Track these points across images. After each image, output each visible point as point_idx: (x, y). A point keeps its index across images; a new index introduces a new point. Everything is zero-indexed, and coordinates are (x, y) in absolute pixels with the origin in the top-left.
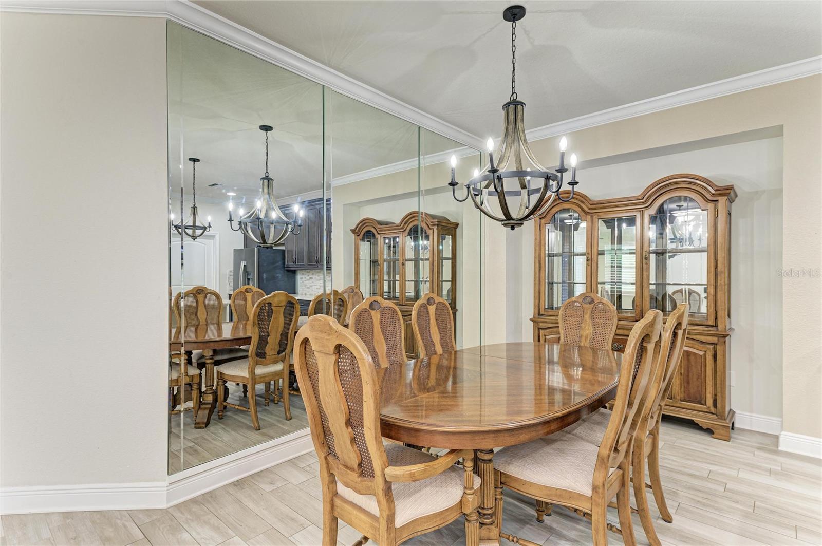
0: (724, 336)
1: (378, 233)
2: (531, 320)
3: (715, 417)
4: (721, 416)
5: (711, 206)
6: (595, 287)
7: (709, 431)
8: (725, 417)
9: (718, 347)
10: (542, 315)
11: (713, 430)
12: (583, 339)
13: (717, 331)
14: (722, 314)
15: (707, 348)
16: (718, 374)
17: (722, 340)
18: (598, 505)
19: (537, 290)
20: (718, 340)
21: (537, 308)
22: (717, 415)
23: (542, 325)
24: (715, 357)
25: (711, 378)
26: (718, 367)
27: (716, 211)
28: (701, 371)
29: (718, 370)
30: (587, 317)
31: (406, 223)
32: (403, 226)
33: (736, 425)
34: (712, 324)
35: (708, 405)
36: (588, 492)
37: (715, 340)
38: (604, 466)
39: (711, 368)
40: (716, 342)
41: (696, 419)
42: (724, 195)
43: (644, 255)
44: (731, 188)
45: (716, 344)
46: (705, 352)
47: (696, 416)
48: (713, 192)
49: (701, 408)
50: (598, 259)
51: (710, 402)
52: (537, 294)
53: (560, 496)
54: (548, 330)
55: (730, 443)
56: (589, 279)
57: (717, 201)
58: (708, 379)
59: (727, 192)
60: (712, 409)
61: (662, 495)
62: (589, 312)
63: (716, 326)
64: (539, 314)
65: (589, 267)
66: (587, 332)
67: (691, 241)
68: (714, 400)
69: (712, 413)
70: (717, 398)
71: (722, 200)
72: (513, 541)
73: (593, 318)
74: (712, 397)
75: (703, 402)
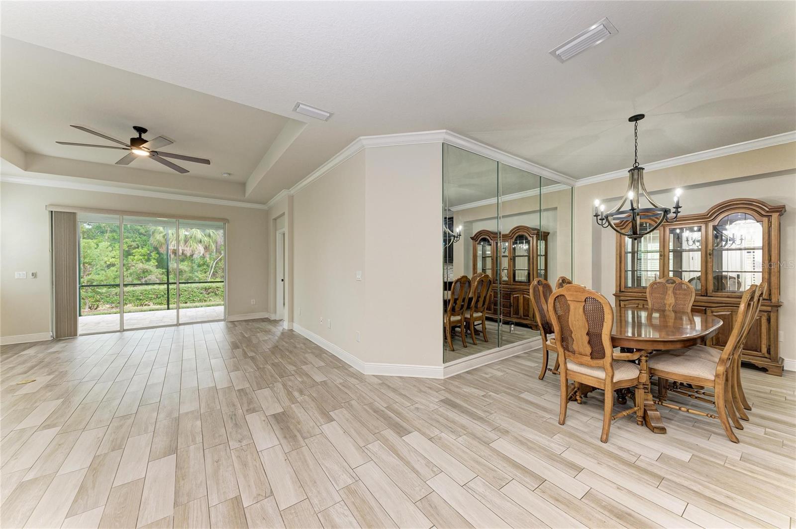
0: (778, 306)
1: (492, 240)
2: (614, 295)
3: (769, 360)
4: (775, 360)
5: (766, 220)
6: (667, 274)
7: (764, 370)
8: (777, 360)
9: (772, 314)
10: (623, 292)
11: (768, 369)
12: (667, 306)
13: (771, 303)
14: (774, 291)
15: (763, 315)
16: (772, 331)
17: (775, 309)
18: (719, 384)
19: (619, 275)
20: (772, 309)
21: (619, 287)
22: (770, 359)
23: (622, 298)
24: (769, 320)
25: (765, 334)
26: (771, 327)
27: (770, 222)
28: (757, 329)
29: (771, 329)
30: (670, 292)
31: (513, 233)
32: (512, 235)
33: (785, 368)
34: (766, 298)
35: (763, 352)
36: (713, 378)
37: (769, 309)
38: (724, 364)
39: (765, 327)
40: (770, 310)
41: (753, 362)
42: (777, 212)
43: (708, 252)
44: (784, 207)
45: (770, 312)
46: (761, 317)
47: (753, 360)
48: (768, 210)
49: (758, 354)
50: (669, 255)
51: (764, 350)
52: (619, 278)
53: (693, 380)
54: (627, 302)
55: (782, 377)
56: (662, 268)
57: (771, 216)
58: (763, 335)
59: (780, 210)
60: (767, 355)
61: (744, 395)
62: (671, 289)
63: (770, 300)
64: (620, 291)
65: (662, 261)
66: (670, 302)
67: (733, 240)
68: (768, 349)
69: (766, 358)
70: (771, 347)
71: (775, 216)
72: (659, 404)
73: (674, 293)
74: (767, 347)
75: (759, 350)
